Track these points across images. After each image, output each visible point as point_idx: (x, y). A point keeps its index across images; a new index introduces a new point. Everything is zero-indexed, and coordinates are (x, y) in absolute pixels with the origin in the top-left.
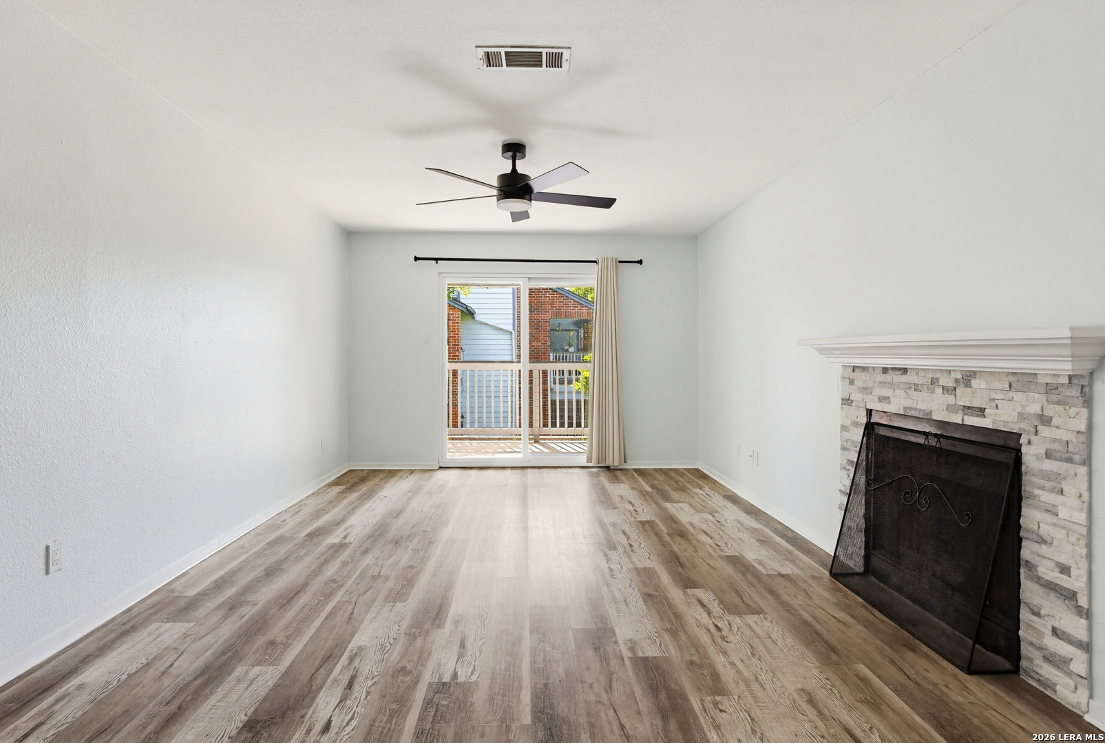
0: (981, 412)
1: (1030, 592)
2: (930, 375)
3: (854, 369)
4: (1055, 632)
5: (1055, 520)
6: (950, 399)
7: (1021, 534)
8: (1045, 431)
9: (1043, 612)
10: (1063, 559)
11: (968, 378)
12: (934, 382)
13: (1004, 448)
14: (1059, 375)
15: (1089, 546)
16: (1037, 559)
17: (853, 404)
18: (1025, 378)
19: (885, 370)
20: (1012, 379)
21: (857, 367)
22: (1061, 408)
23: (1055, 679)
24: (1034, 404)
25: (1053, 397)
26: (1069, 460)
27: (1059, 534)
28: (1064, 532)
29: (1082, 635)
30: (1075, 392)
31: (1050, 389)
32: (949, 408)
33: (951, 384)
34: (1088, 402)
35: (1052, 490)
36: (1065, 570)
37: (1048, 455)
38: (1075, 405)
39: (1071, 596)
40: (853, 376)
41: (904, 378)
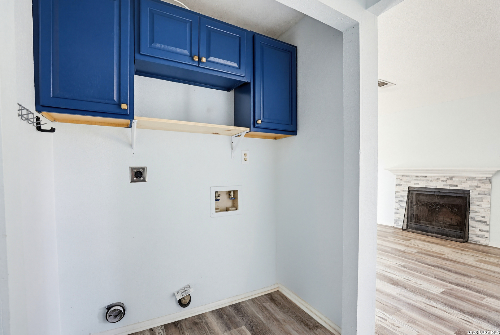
0: (457, 186)
1: (471, 223)
2: (436, 178)
3: (402, 176)
4: (480, 230)
5: (481, 207)
6: (445, 183)
7: (470, 211)
8: (478, 189)
9: (476, 227)
10: (483, 215)
11: (451, 179)
12: (437, 179)
13: (464, 193)
14: (483, 177)
15: (490, 212)
16: (475, 216)
17: (402, 185)
18: (472, 178)
19: (417, 176)
20: (467, 178)
21: (404, 176)
22: (483, 184)
23: (480, 240)
24: (475, 183)
25: (481, 182)
26: (486, 195)
27: (481, 210)
28: (483, 209)
29: (488, 230)
30: (488, 181)
31: (480, 180)
32: (444, 185)
33: (445, 179)
34: (491, 183)
35: (480, 201)
36: (484, 217)
37: (479, 194)
38: (488, 183)
39: (485, 222)
40: (401, 178)
41: (426, 178)
